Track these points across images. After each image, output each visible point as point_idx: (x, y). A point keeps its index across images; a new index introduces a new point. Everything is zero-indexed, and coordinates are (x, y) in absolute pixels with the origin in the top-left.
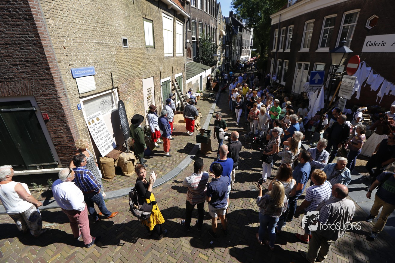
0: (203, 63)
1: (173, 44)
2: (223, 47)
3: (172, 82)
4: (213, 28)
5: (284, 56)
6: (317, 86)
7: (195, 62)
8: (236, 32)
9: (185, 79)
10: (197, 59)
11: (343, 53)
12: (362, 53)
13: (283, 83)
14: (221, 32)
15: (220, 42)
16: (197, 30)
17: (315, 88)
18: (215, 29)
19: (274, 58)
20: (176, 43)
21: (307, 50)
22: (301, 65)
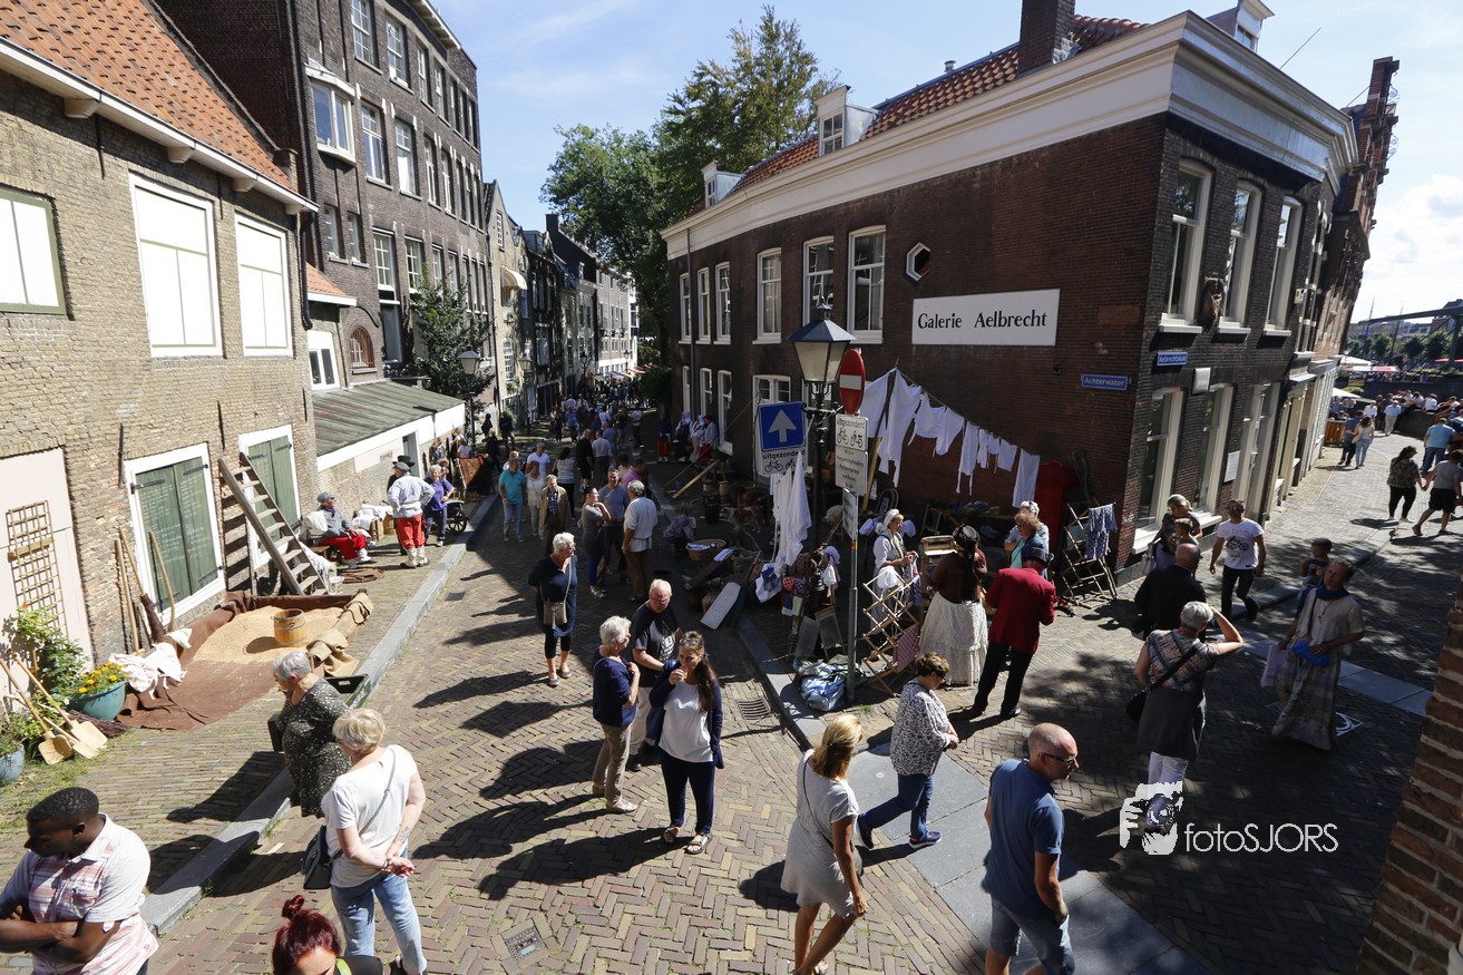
0: (428, 385)
1: (221, 306)
2: (523, 329)
3: (216, 468)
4: (475, 264)
5: (715, 356)
6: (786, 451)
7: (393, 381)
8: (572, 281)
9: (312, 449)
10: (404, 372)
11: (825, 342)
12: (914, 348)
13: (727, 448)
14: (505, 275)
15: (510, 310)
16: (403, 266)
17: (783, 461)
18: (483, 266)
19: (690, 366)
20: (236, 304)
21: (774, 338)
22: (765, 384)
